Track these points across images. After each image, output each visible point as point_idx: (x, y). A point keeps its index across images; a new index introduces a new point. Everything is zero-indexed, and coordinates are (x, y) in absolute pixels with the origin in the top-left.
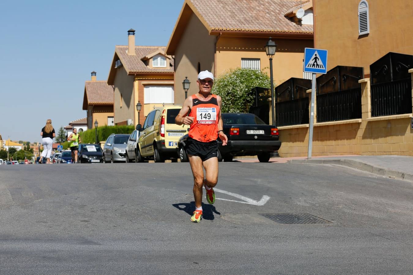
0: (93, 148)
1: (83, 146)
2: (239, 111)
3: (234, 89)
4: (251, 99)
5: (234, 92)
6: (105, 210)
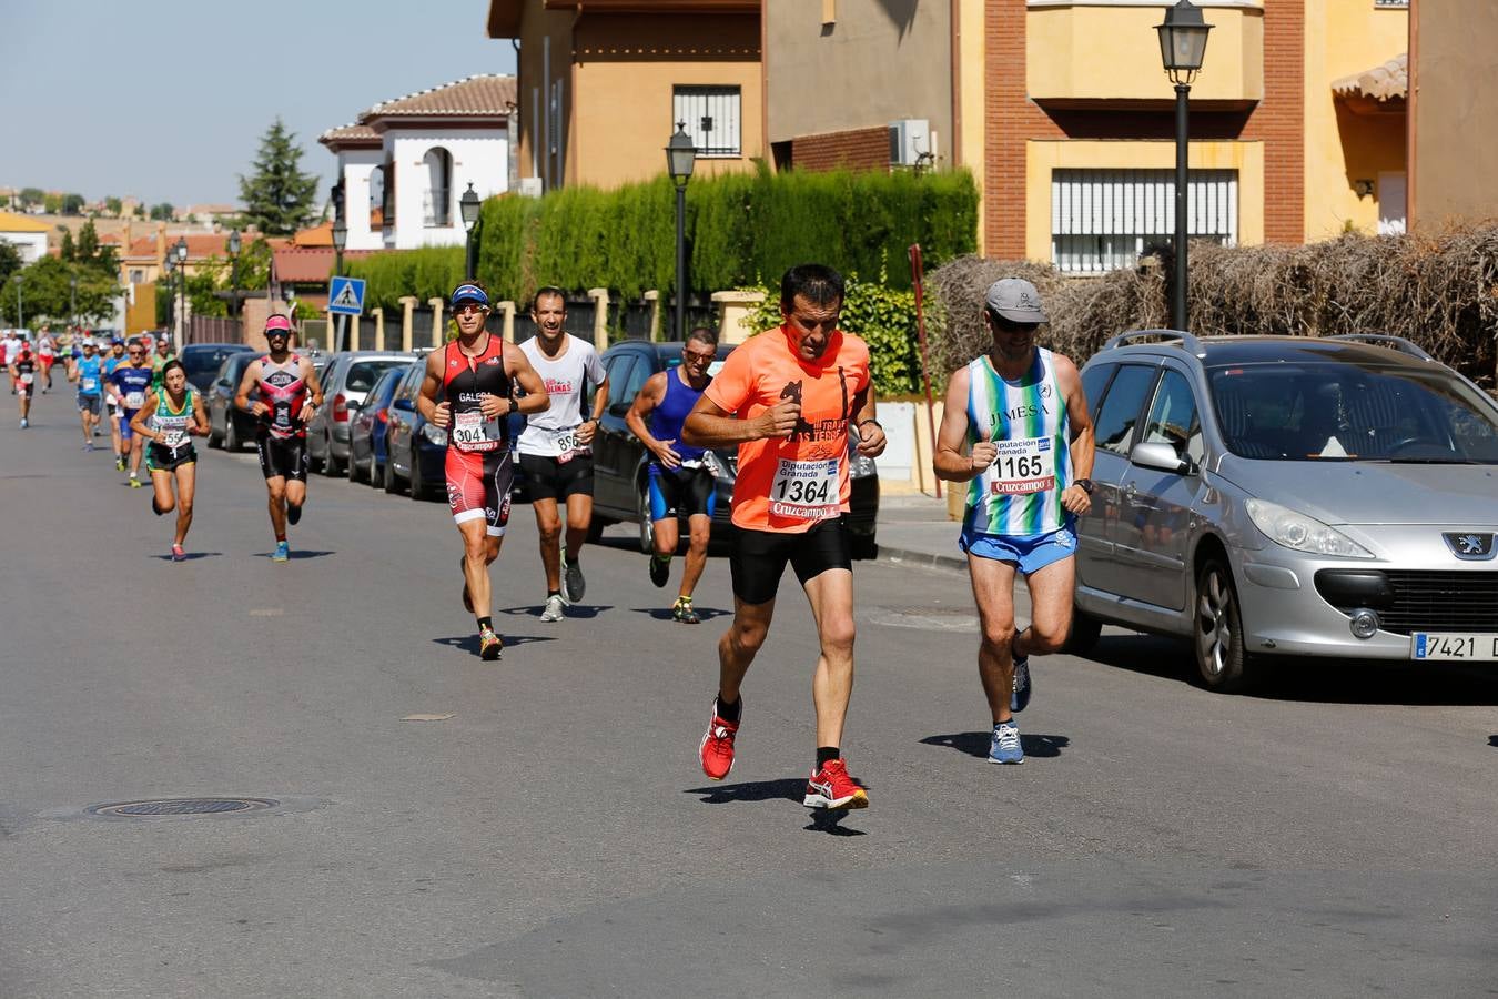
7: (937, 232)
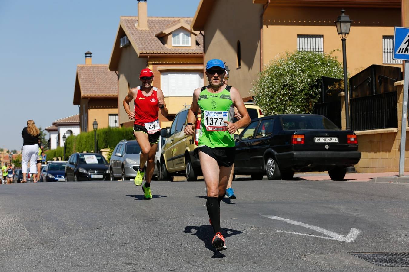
0: (93, 159)
1: (79, 156)
2: (299, 110)
3: (292, 80)
4: (316, 94)
5: (292, 84)
6: (153, 249)
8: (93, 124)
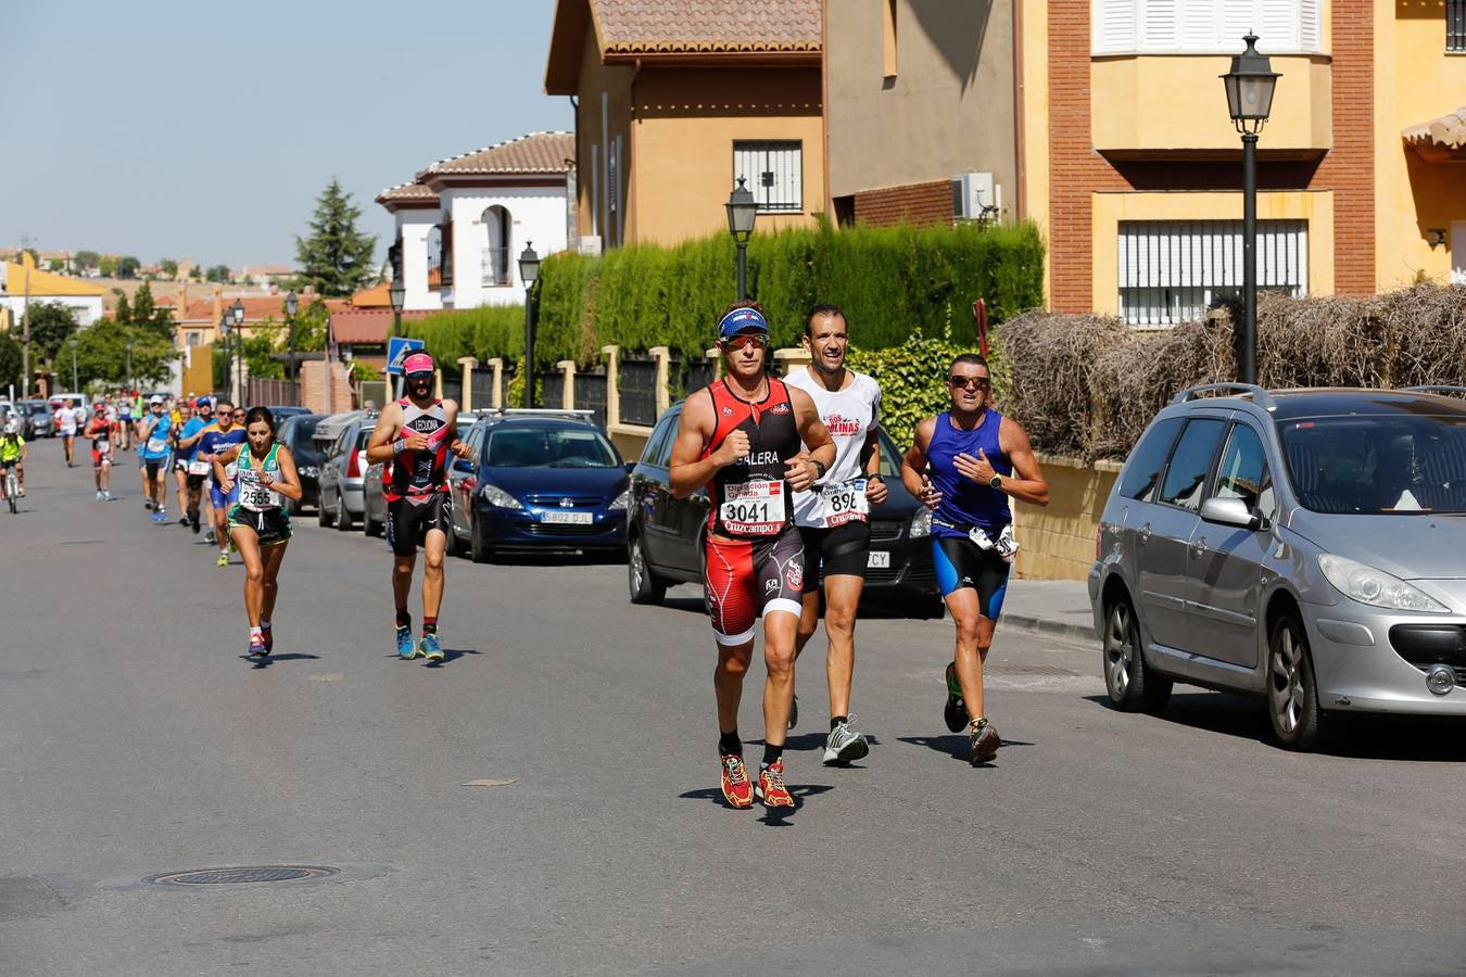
7: (1001, 286)
8: (730, 207)
